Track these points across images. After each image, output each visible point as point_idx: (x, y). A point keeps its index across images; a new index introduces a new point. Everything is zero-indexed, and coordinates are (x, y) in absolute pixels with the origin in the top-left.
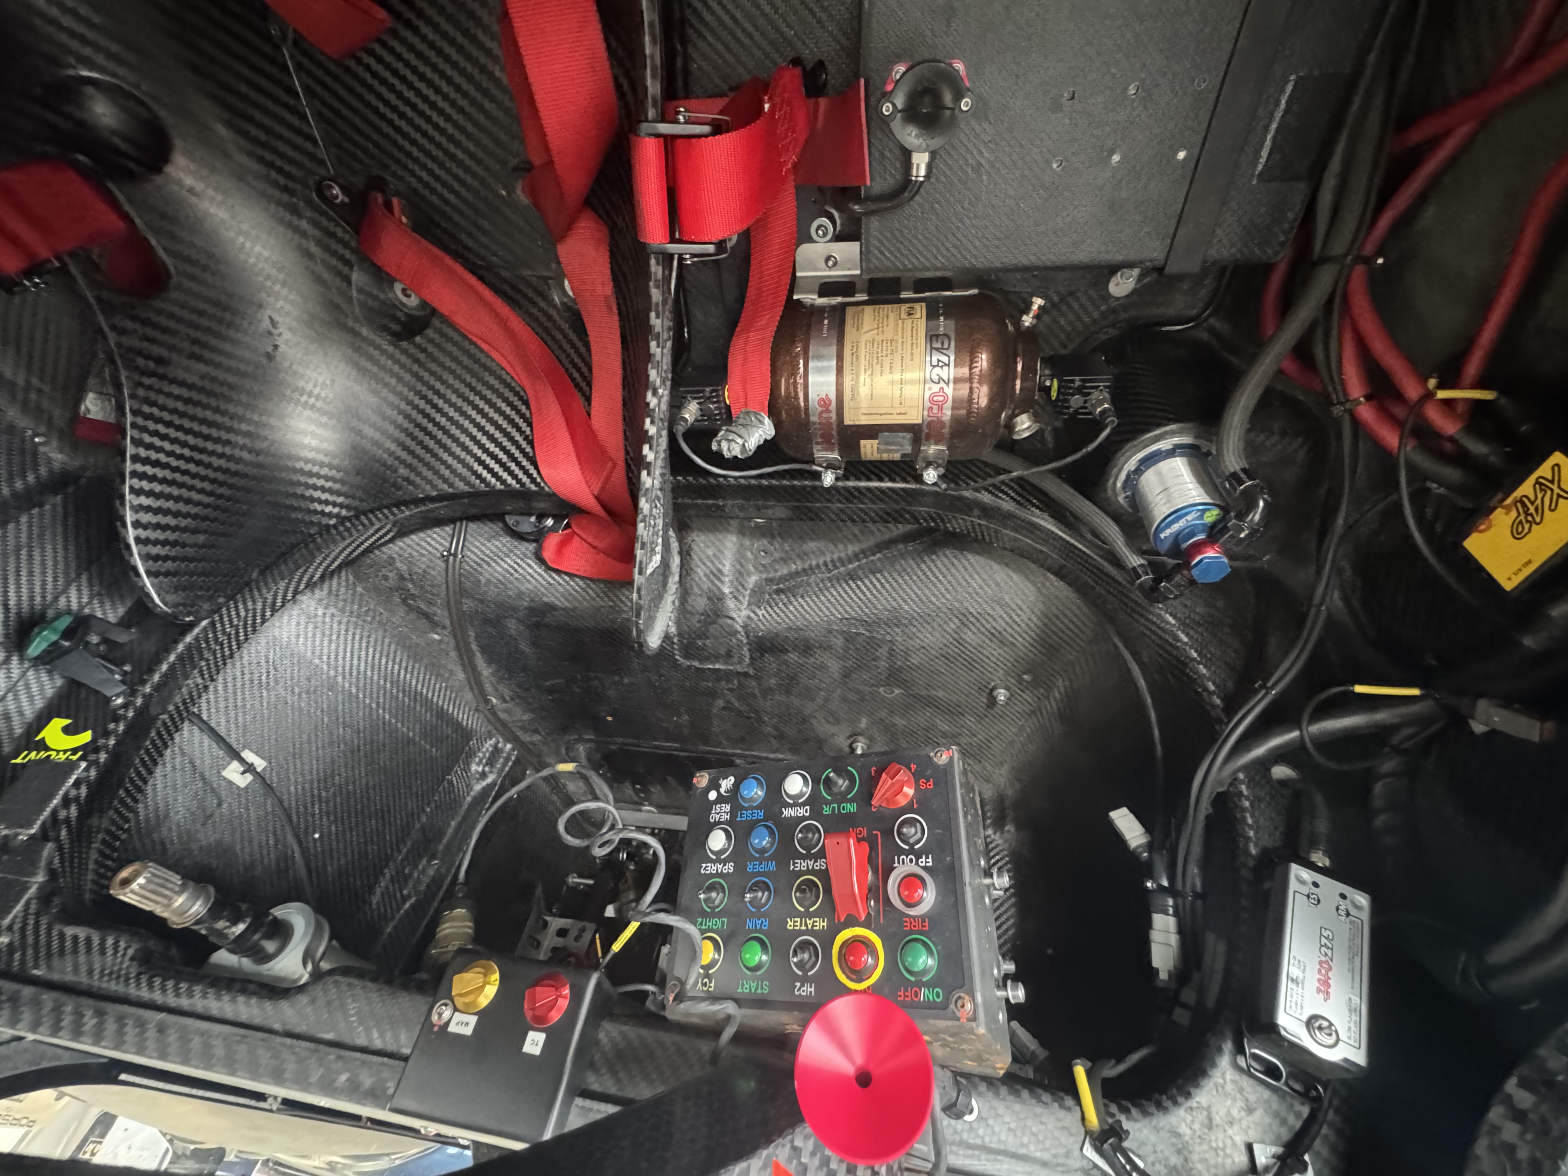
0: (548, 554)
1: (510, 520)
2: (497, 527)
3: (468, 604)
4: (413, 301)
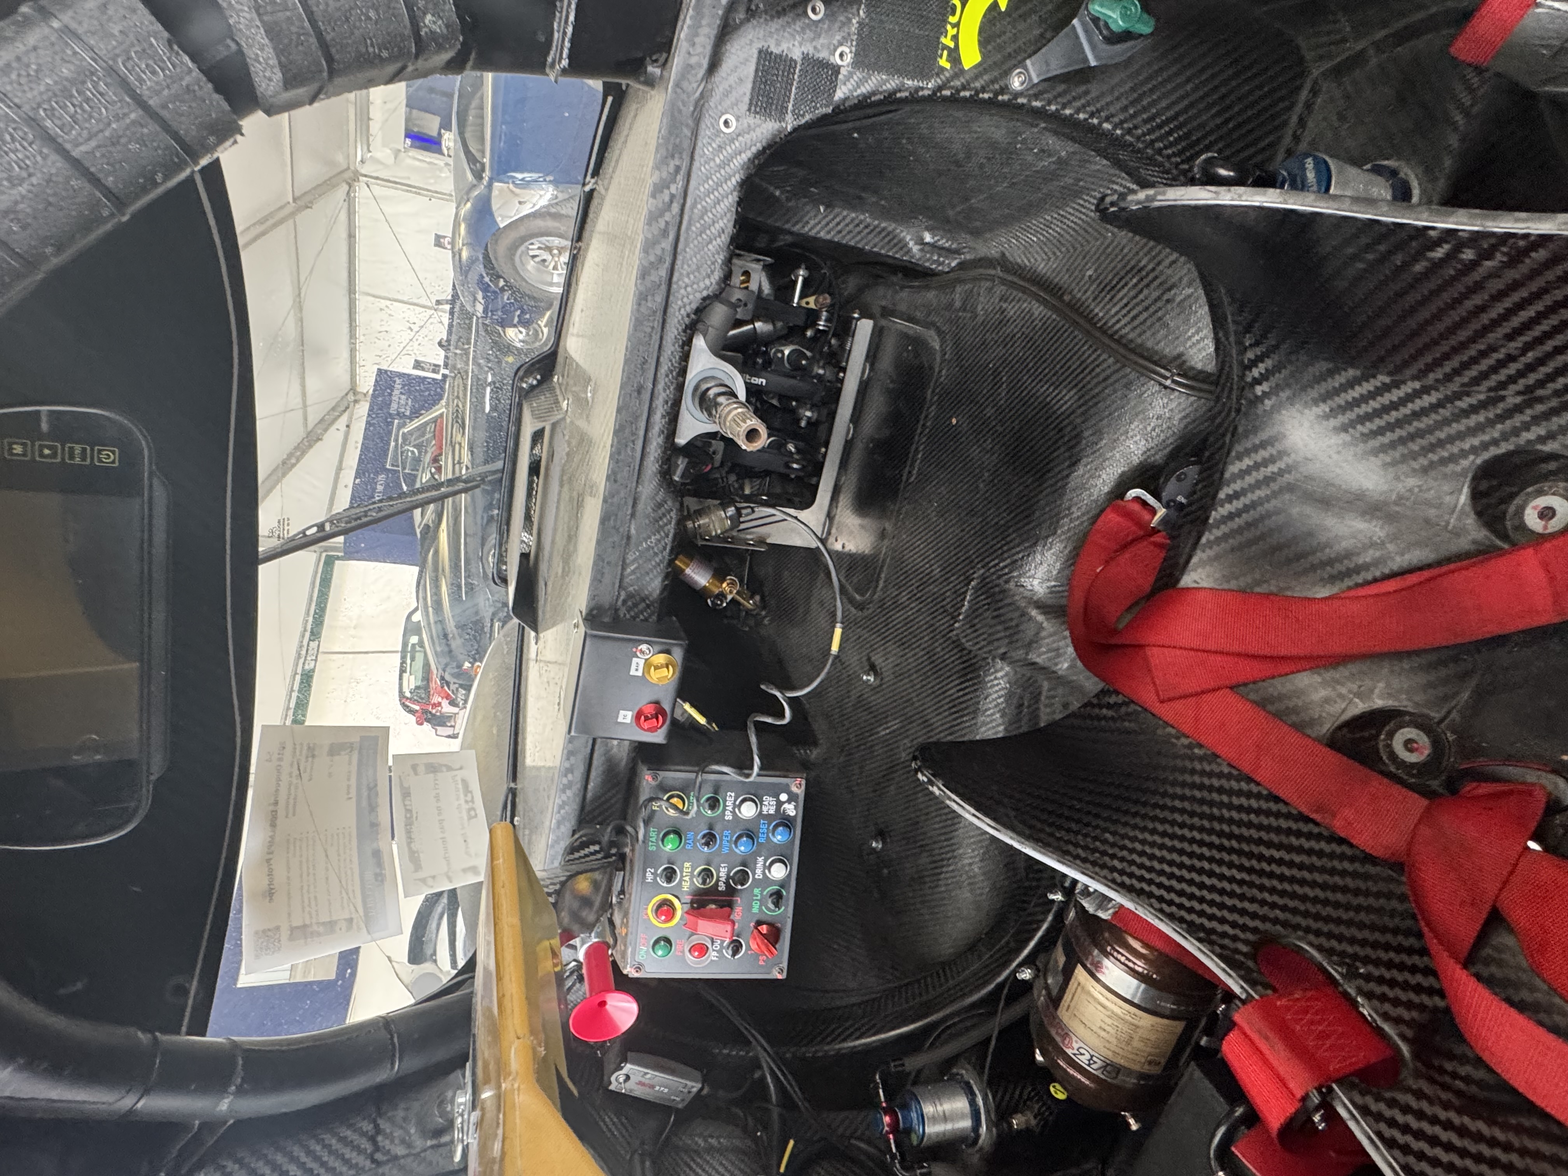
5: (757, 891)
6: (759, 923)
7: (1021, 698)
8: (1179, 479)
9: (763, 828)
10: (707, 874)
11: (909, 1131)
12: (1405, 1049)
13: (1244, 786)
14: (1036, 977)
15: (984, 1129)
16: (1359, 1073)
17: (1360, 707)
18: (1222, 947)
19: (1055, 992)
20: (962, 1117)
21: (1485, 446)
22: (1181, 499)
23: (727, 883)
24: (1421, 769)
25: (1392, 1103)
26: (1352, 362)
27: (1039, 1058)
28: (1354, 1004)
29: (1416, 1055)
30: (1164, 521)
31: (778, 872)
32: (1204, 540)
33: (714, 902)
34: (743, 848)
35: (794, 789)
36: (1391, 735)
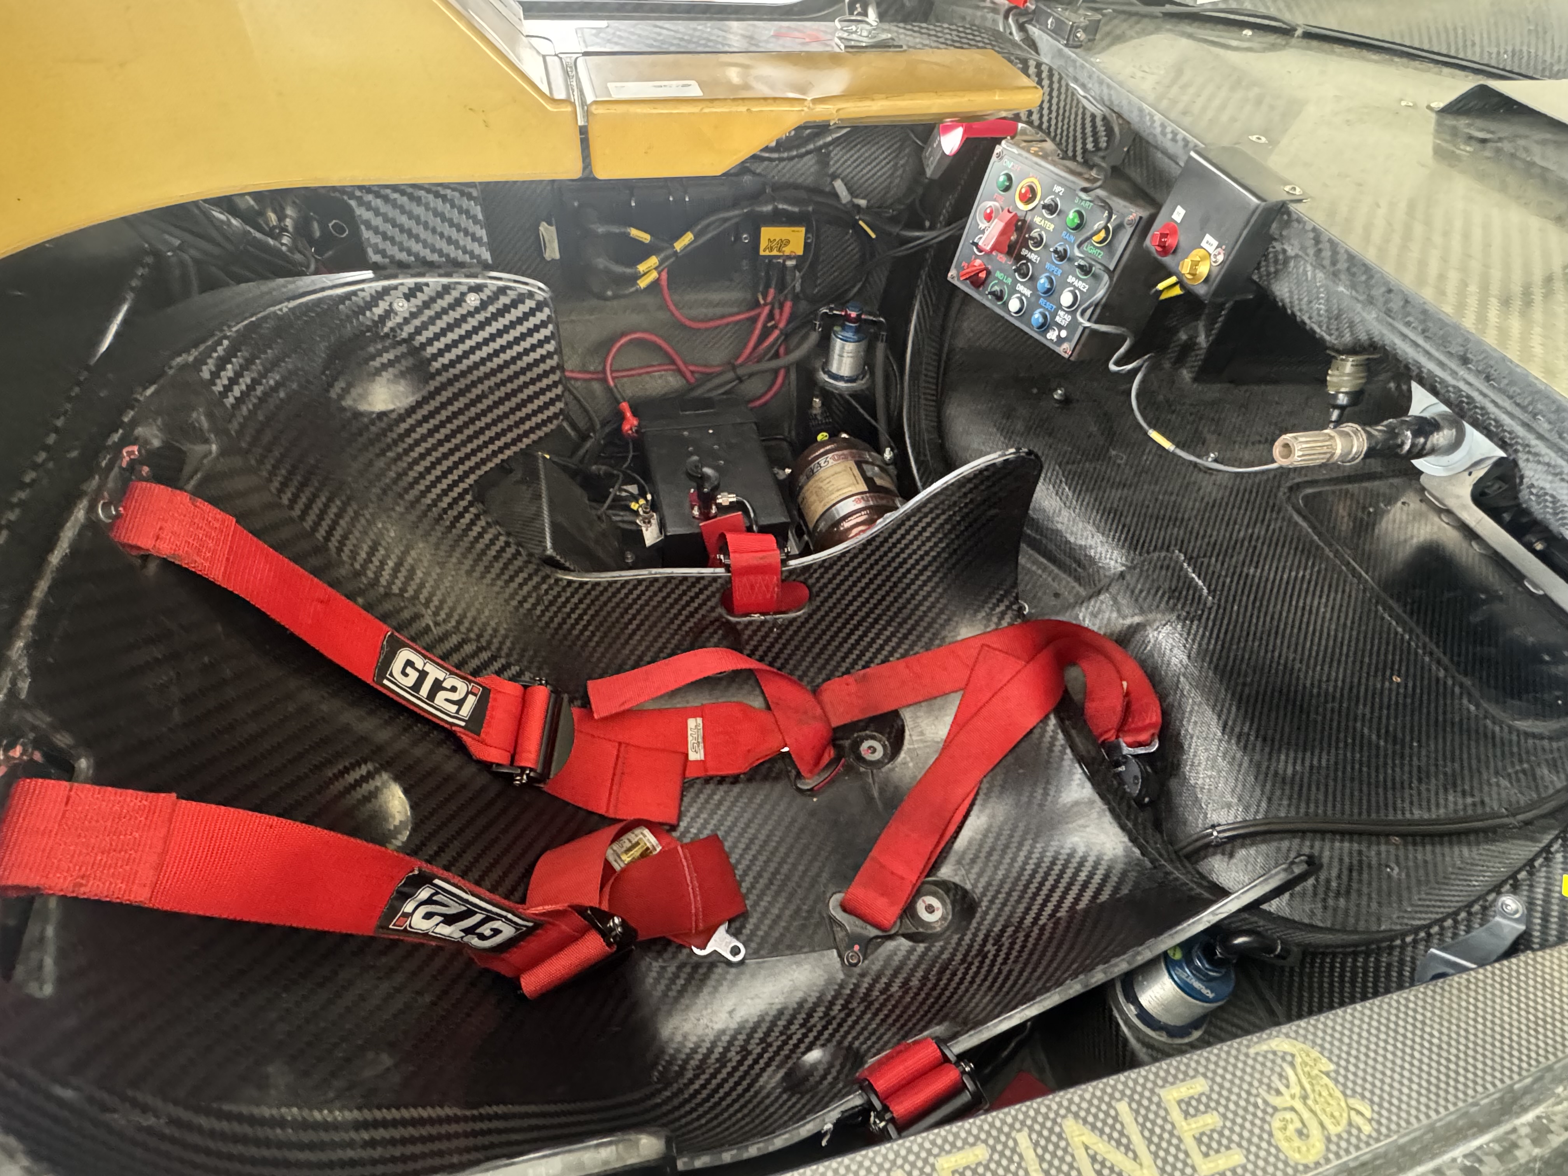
5: (1009, 281)
6: (989, 273)
7: (1084, 568)
8: (1136, 778)
9: (1049, 305)
10: (1039, 242)
11: (844, 328)
12: (733, 619)
13: (901, 651)
14: (883, 460)
15: (826, 378)
16: (731, 589)
17: (907, 745)
18: (815, 571)
19: (865, 466)
20: (839, 368)
21: (983, 919)
22: (1122, 768)
23: (1025, 257)
24: (857, 744)
25: (713, 594)
26: (1087, 911)
27: (844, 435)
28: (763, 614)
29: (728, 622)
30: (1118, 747)
31: (1014, 305)
32: (1068, 751)
33: (1017, 241)
34: (1043, 281)
35: (1066, 346)
36: (884, 746)
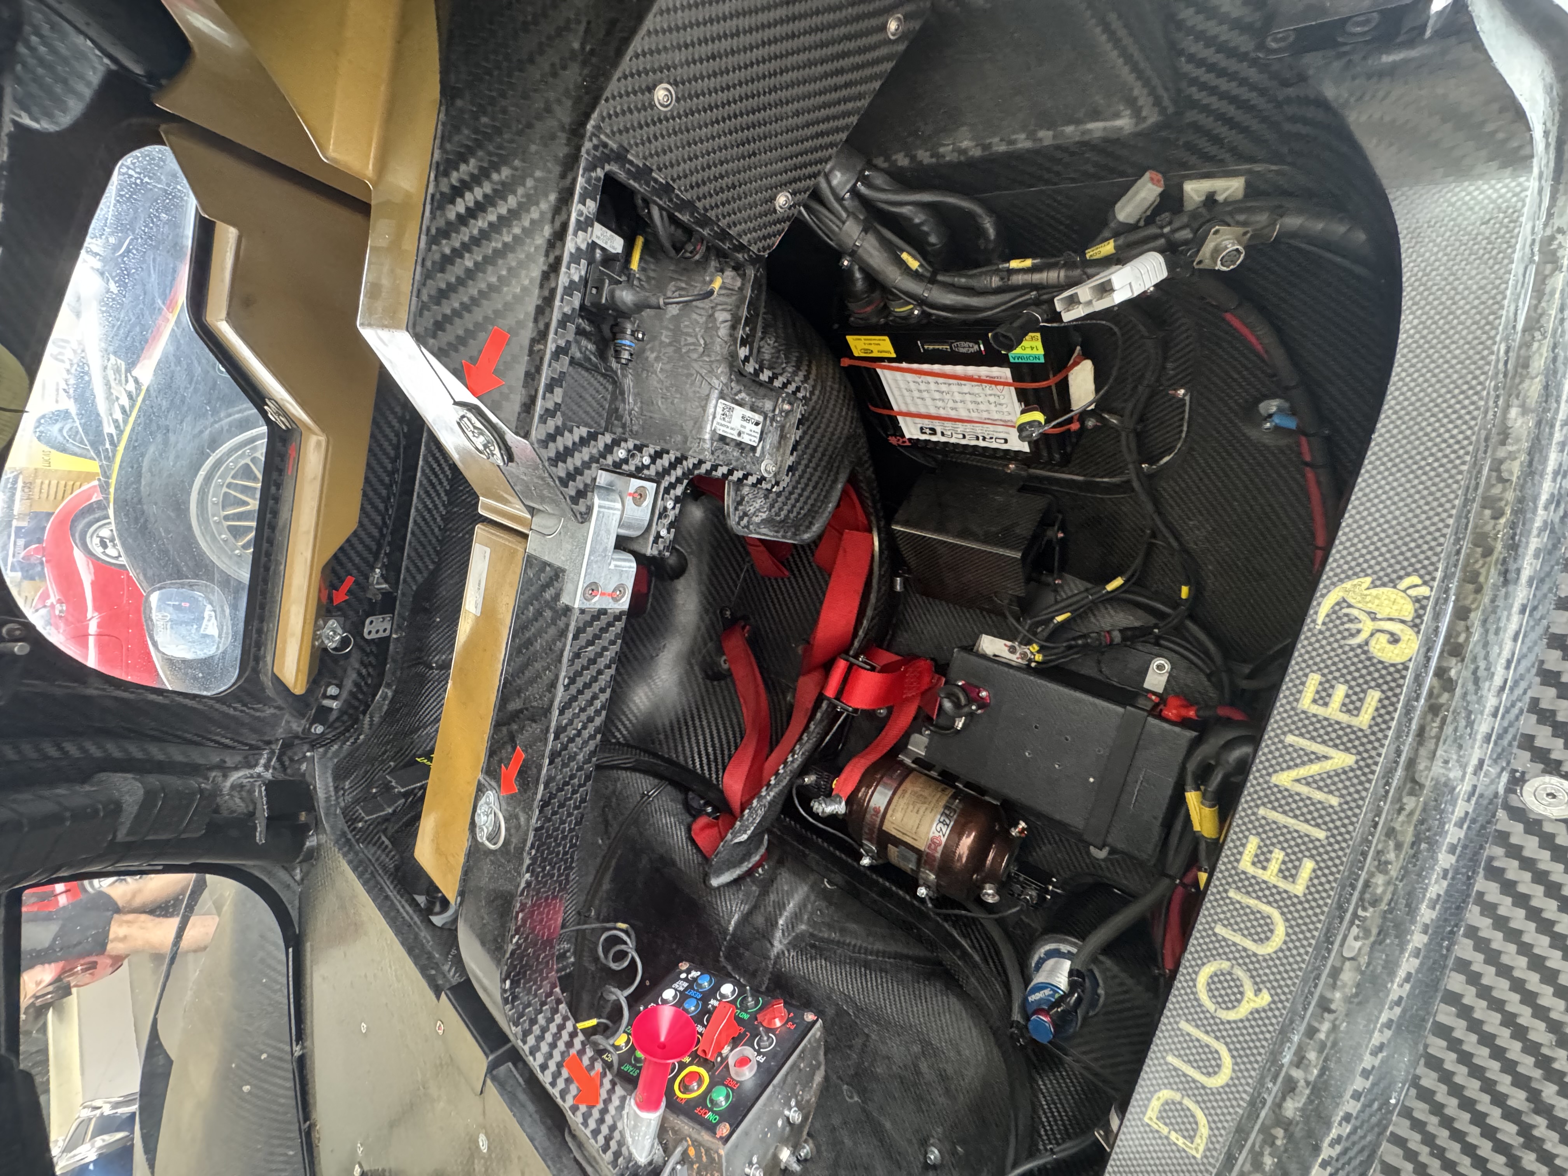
0: (696, 826)
1: (691, 795)
2: (680, 797)
3: (633, 830)
4: (726, 666)
